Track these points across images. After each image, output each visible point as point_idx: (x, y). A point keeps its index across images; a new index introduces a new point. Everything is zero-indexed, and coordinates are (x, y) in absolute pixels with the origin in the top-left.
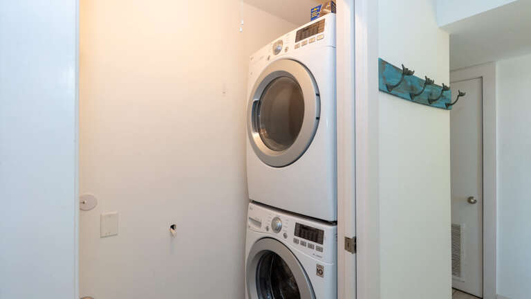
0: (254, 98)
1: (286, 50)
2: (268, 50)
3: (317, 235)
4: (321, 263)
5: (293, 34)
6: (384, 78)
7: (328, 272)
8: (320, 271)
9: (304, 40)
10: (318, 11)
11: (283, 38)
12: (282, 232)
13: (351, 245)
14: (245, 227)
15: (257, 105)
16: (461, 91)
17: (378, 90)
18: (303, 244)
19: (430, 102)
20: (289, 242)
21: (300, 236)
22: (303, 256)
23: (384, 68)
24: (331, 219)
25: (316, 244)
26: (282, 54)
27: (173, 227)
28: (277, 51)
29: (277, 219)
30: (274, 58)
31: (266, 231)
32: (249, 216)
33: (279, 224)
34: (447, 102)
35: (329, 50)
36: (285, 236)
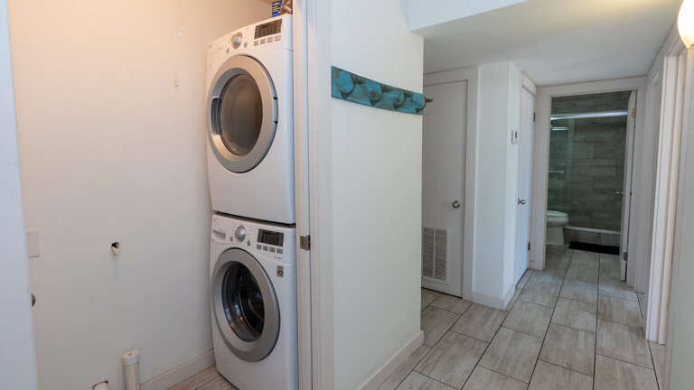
0: (213, 94)
1: (245, 45)
2: (226, 41)
3: (278, 239)
4: (281, 264)
5: (252, 28)
6: (338, 85)
7: (287, 272)
8: (280, 272)
9: (263, 38)
10: (279, 6)
11: (242, 30)
12: (246, 240)
13: (306, 243)
14: (209, 240)
15: (216, 104)
16: (427, 97)
17: (330, 97)
18: (265, 249)
19: (397, 107)
20: (252, 250)
21: (262, 242)
22: (266, 260)
23: (338, 76)
24: (290, 222)
25: (276, 247)
26: (241, 50)
27: (114, 245)
28: (236, 45)
29: (241, 227)
30: (234, 52)
31: (230, 242)
32: (213, 228)
33: (242, 232)
34: (417, 107)
35: (286, 53)
36: (249, 244)
